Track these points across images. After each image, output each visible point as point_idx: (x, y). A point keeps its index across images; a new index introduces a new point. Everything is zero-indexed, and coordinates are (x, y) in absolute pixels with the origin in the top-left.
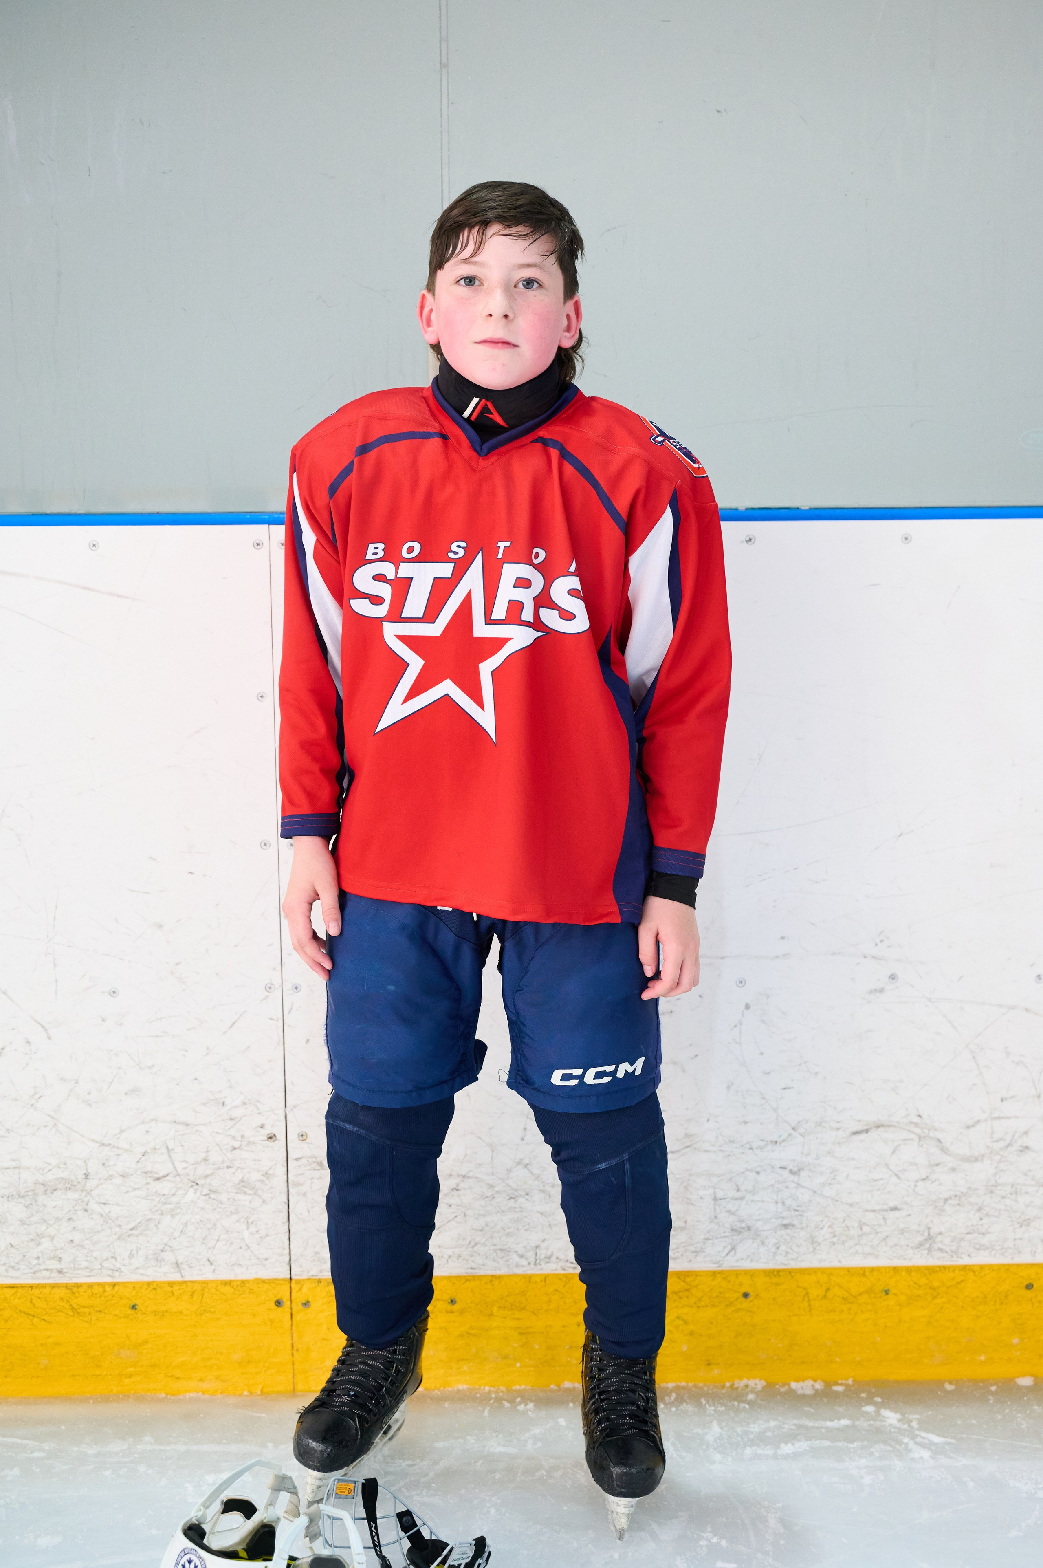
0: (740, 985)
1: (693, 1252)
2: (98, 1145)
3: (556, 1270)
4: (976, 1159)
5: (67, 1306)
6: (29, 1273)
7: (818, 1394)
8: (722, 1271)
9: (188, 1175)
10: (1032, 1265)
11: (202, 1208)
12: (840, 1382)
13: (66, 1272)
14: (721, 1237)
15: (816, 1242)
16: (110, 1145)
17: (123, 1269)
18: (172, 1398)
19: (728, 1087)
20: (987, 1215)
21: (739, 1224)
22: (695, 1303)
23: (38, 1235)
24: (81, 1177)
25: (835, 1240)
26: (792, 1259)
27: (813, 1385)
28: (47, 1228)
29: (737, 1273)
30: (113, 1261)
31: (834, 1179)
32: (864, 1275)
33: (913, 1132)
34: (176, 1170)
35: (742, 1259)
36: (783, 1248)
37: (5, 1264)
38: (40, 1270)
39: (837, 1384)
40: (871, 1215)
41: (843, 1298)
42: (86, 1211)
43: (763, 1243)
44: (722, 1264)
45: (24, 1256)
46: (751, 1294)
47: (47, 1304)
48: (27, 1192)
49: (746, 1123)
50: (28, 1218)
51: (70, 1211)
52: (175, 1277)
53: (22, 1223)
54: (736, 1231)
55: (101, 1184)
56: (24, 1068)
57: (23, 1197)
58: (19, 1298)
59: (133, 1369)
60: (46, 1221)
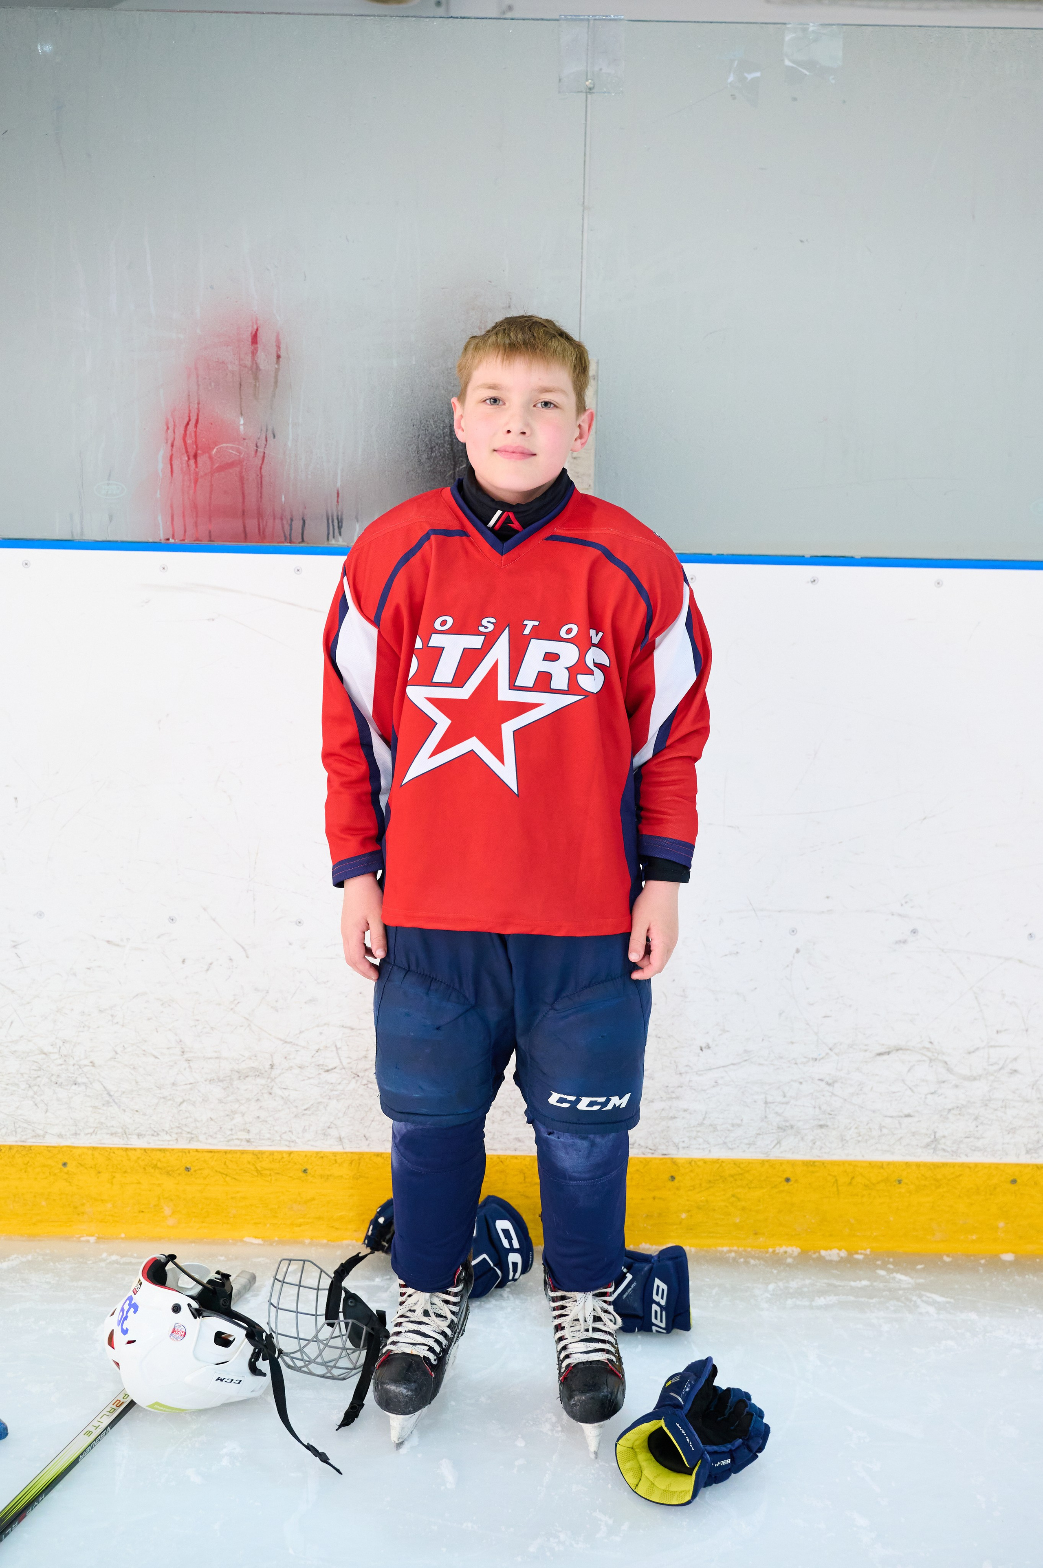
0: (793, 933)
1: (746, 1144)
2: (282, 1042)
3: (638, 1154)
4: (975, 1079)
5: (253, 1168)
6: (224, 1141)
7: (842, 1261)
8: (769, 1160)
9: (351, 1068)
10: (1017, 1165)
11: (361, 1095)
12: (860, 1251)
13: (253, 1142)
14: (769, 1133)
15: (845, 1140)
16: (291, 1042)
17: (297, 1140)
18: (333, 1243)
19: (780, 1014)
20: (982, 1123)
21: (784, 1124)
22: (747, 1185)
23: (232, 1112)
24: (267, 1066)
25: (860, 1138)
26: (825, 1153)
27: (838, 1254)
28: (239, 1106)
29: (781, 1162)
30: (290, 1133)
31: (861, 1090)
32: (882, 1167)
33: (925, 1055)
34: (342, 1064)
35: (786, 1151)
36: (818, 1143)
37: (205, 1133)
38: (233, 1139)
39: (857, 1253)
40: (889, 1120)
41: (865, 1185)
42: (271, 1094)
43: (802, 1139)
44: (769, 1155)
45: (221, 1128)
46: (792, 1179)
47: (238, 1166)
48: (225, 1077)
49: (792, 1043)
50: (225, 1098)
51: (258, 1093)
52: (338, 1149)
53: (220, 1101)
54: (782, 1128)
55: (283, 1073)
56: (226, 980)
57: (222, 1081)
58: (216, 1161)
59: (302, 1220)
60: (238, 1101)
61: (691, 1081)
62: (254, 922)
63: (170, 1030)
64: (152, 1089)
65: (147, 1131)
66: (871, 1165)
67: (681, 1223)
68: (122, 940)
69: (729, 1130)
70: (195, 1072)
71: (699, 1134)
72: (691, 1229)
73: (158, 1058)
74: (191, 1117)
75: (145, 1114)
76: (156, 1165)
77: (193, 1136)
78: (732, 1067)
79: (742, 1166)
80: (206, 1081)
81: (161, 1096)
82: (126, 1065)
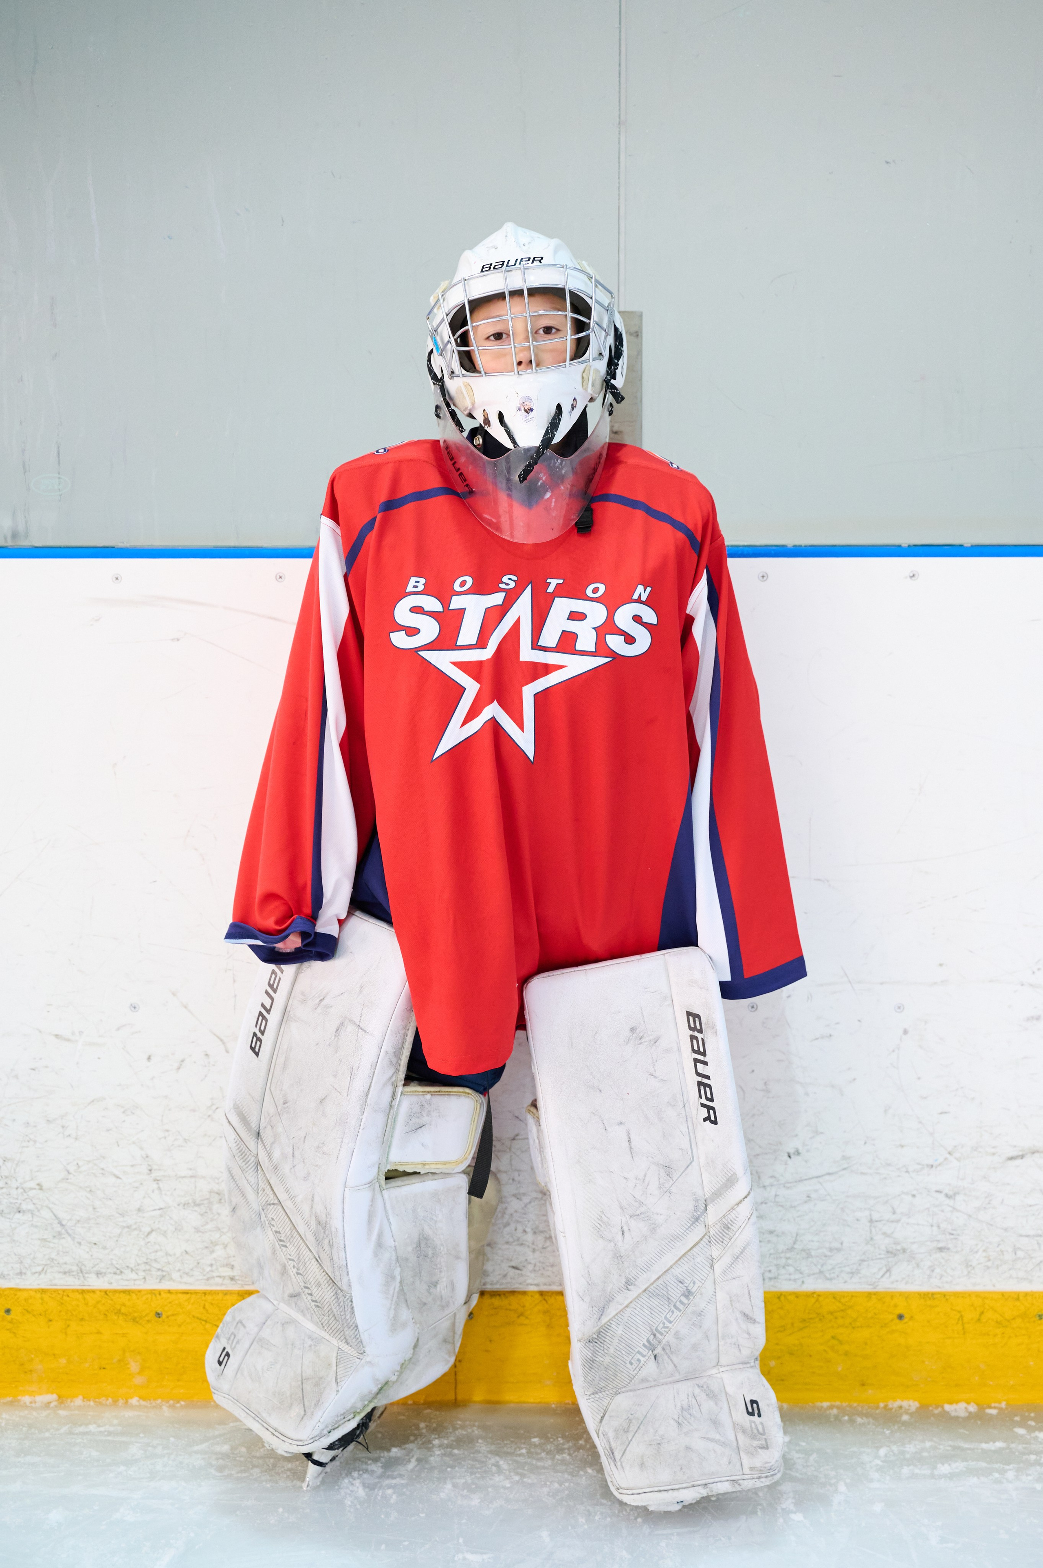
0: (899, 1010)
1: (849, 1273)
6: (202, 1280)
7: (971, 1417)
8: (877, 1292)
12: (993, 1405)
13: (239, 1280)
14: (876, 1259)
15: (971, 1266)
19: (886, 1111)
21: (894, 1247)
22: (851, 1324)
23: (212, 1243)
25: (989, 1264)
26: (947, 1282)
27: (966, 1408)
28: (221, 1236)
29: (892, 1295)
31: (989, 1203)
32: (1018, 1299)
35: (897, 1281)
36: (938, 1270)
37: (179, 1270)
38: (213, 1277)
39: (990, 1407)
40: (1025, 1240)
41: (997, 1322)
43: (918, 1265)
44: (877, 1286)
45: (198, 1263)
46: (906, 1315)
48: (203, 1200)
49: (902, 1146)
50: (202, 1226)
53: (197, 1230)
54: (892, 1253)
56: (202, 1080)
57: (199, 1205)
58: (193, 1304)
60: (219, 1229)
61: (778, 1195)
62: (235, 1009)
63: (134, 1143)
64: (113, 1216)
65: (108, 1268)
66: (1004, 1296)
67: (769, 1372)
68: (73, 1033)
69: (826, 1256)
70: (166, 1195)
71: (790, 1262)
72: (782, 1380)
73: (120, 1178)
74: (161, 1250)
75: (105, 1248)
76: (120, 1310)
77: (164, 1273)
78: (827, 1177)
79: (843, 1300)
80: (179, 1205)
81: (125, 1225)
82: (81, 1187)
